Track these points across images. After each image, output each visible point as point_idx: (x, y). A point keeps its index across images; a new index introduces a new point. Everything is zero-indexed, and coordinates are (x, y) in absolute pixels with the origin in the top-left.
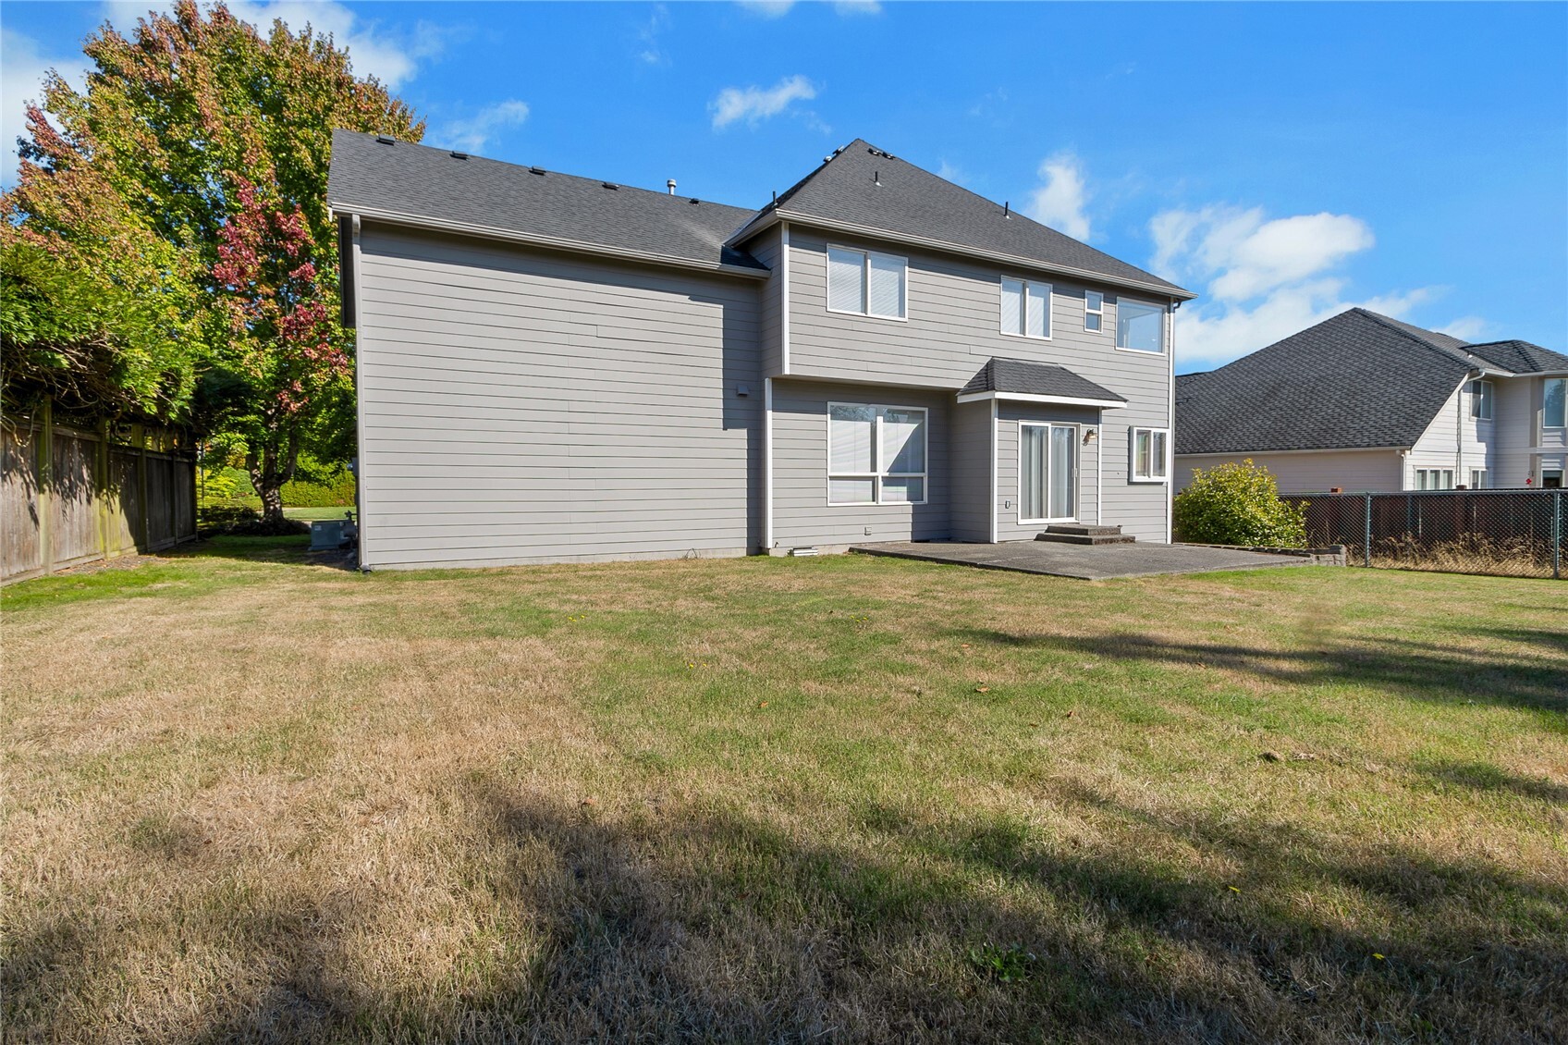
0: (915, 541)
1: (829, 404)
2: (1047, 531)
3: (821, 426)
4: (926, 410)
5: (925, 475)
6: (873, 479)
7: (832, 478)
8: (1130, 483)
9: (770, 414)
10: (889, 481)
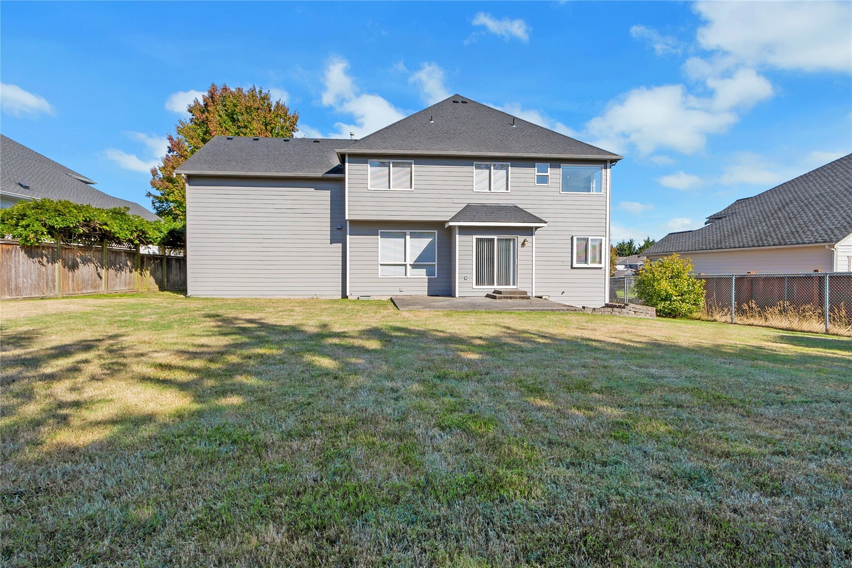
0: (429, 295)
1: (380, 231)
2: (494, 292)
3: (375, 241)
4: (436, 231)
5: (436, 263)
6: (405, 265)
7: (381, 265)
8: (572, 268)
9: (348, 236)
10: (414, 266)
